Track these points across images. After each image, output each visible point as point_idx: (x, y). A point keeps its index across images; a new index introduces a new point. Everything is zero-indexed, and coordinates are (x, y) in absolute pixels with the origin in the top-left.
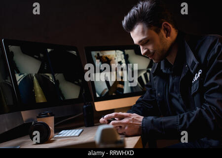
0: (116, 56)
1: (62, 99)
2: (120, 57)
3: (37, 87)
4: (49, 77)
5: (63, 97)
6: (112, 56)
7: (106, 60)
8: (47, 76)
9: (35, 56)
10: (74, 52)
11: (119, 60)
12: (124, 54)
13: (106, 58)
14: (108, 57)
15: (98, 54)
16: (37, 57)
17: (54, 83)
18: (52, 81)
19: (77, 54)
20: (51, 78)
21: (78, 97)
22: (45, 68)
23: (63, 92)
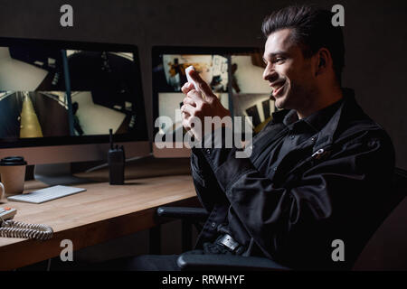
0: (212, 65)
1: (77, 133)
2: (220, 67)
3: (28, 113)
4: (57, 97)
5: (81, 131)
6: (202, 66)
8: (54, 95)
9: (37, 62)
10: (129, 56)
11: (217, 73)
12: (229, 62)
14: (195, 67)
15: (176, 60)
16: (41, 64)
17: (67, 108)
18: (62, 104)
19: (134, 58)
20: (62, 99)
21: (114, 132)
22: (54, 83)
23: (82, 123)
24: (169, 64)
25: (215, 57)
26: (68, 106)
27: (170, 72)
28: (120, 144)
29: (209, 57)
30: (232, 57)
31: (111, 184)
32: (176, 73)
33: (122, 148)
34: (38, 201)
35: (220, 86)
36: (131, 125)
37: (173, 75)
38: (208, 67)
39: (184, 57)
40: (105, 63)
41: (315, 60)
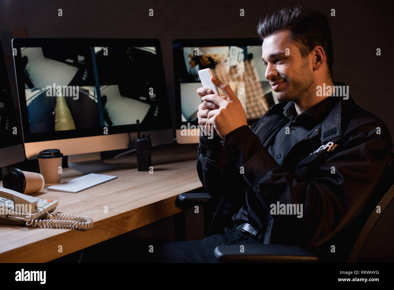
0: (229, 56)
1: (107, 125)
2: (236, 57)
4: (88, 91)
5: (110, 122)
6: (220, 56)
7: (209, 62)
8: (84, 90)
9: (68, 60)
10: (152, 50)
11: (234, 63)
12: (245, 52)
13: (210, 59)
14: (214, 58)
16: (72, 61)
17: (96, 101)
18: (93, 98)
19: (156, 51)
20: (92, 93)
21: (140, 122)
22: (84, 79)
23: (110, 115)
24: (190, 56)
25: (232, 48)
26: (98, 99)
27: (190, 63)
28: (146, 133)
29: (227, 48)
30: (248, 47)
31: (140, 170)
32: (196, 65)
33: (149, 137)
34: (75, 191)
35: (237, 75)
36: (156, 115)
37: (193, 67)
38: (226, 57)
39: (203, 49)
40: (130, 58)
41: (312, 57)
